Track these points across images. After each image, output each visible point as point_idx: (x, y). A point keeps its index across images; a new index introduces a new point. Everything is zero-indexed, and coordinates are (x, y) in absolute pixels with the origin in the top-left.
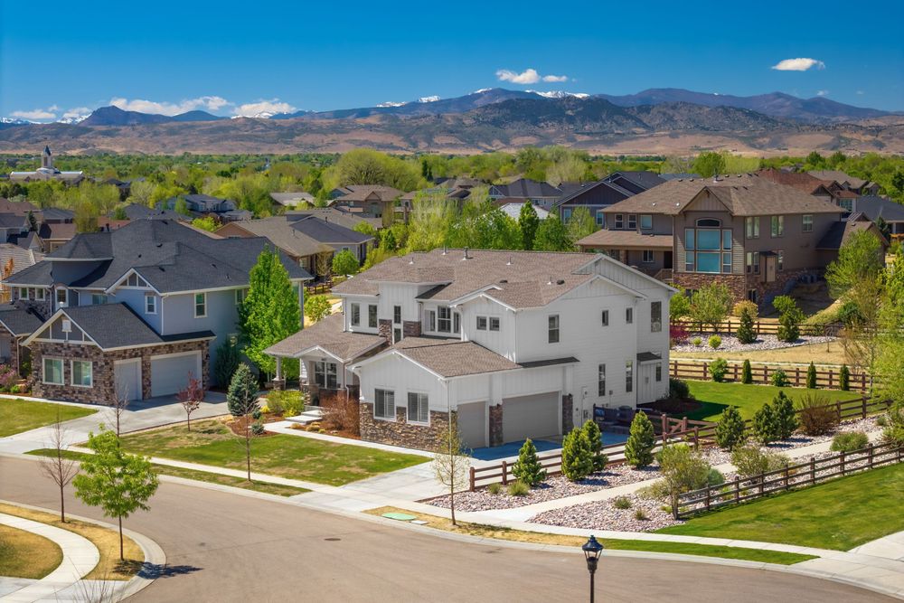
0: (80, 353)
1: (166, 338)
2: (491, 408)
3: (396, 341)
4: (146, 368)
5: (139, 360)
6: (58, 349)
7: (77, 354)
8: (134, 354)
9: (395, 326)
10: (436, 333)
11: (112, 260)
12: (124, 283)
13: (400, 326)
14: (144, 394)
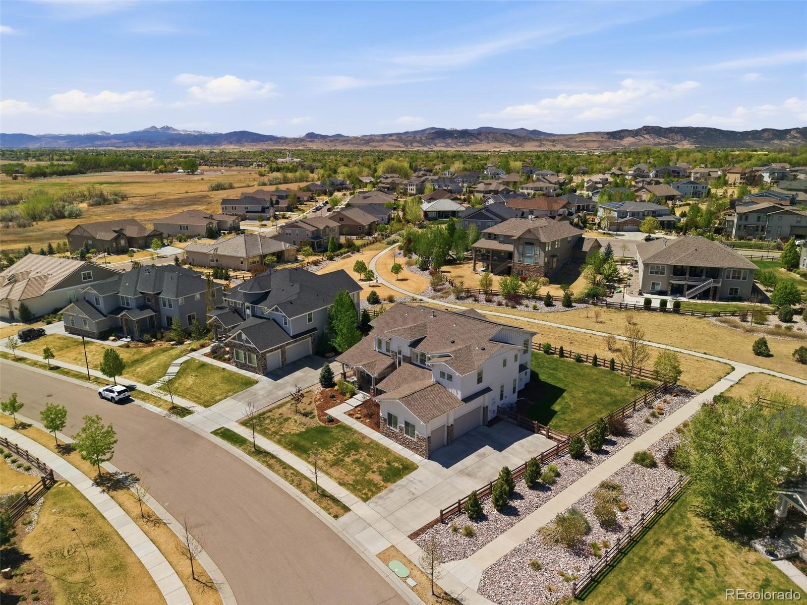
1: (293, 337)
2: (448, 426)
4: (283, 353)
5: (280, 350)
6: (240, 346)
7: (249, 350)
8: (278, 348)
9: (398, 356)
10: (418, 363)
12: (273, 310)
13: (401, 356)
14: (283, 365)
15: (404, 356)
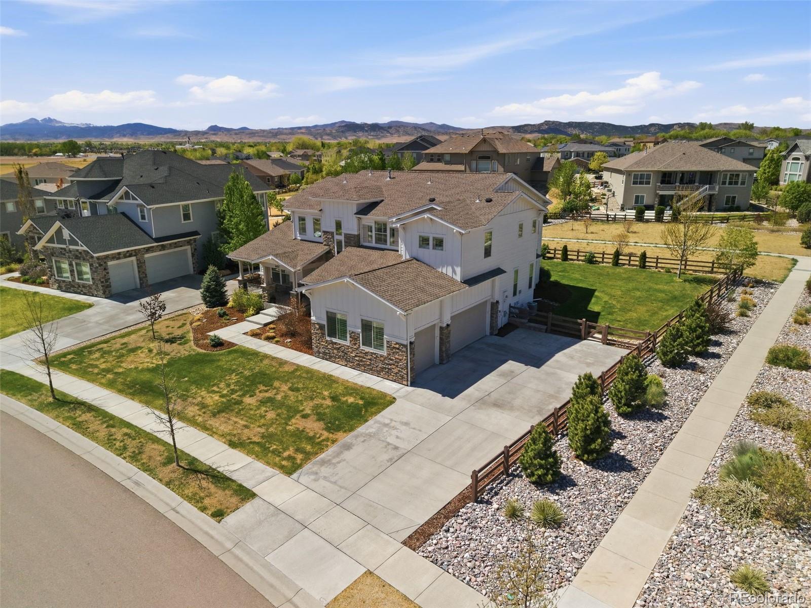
0: (79, 256)
1: (157, 240)
2: (441, 328)
3: (338, 253)
4: (141, 264)
5: (134, 258)
6: (63, 253)
7: (77, 257)
8: (129, 255)
9: (337, 237)
10: (374, 244)
11: (121, 180)
12: (121, 198)
13: (342, 238)
14: (141, 284)
15: (348, 237)
